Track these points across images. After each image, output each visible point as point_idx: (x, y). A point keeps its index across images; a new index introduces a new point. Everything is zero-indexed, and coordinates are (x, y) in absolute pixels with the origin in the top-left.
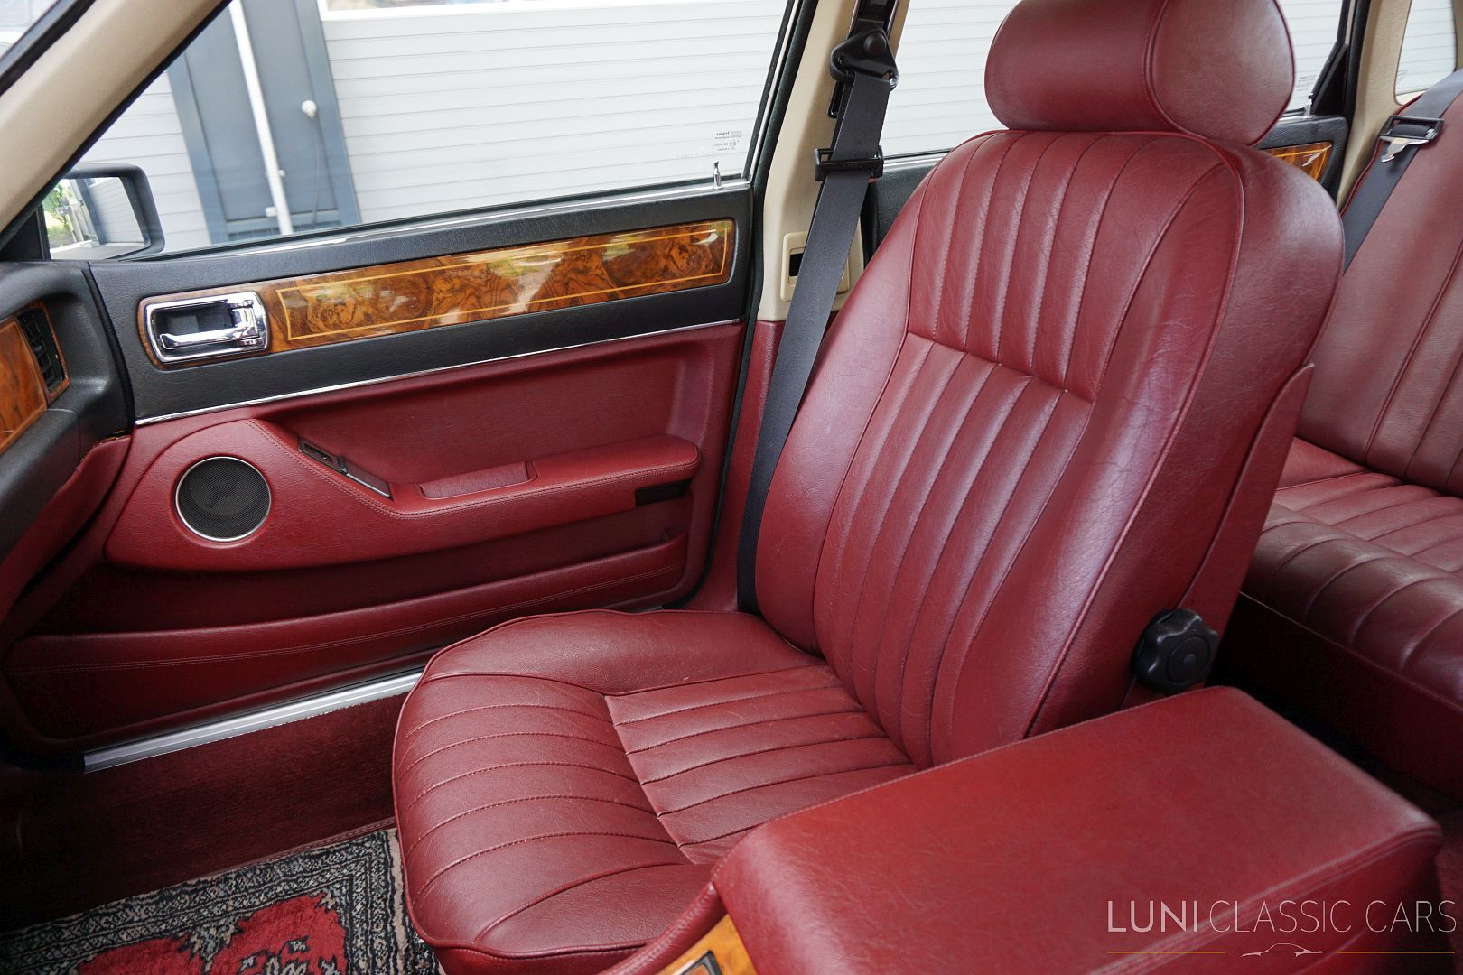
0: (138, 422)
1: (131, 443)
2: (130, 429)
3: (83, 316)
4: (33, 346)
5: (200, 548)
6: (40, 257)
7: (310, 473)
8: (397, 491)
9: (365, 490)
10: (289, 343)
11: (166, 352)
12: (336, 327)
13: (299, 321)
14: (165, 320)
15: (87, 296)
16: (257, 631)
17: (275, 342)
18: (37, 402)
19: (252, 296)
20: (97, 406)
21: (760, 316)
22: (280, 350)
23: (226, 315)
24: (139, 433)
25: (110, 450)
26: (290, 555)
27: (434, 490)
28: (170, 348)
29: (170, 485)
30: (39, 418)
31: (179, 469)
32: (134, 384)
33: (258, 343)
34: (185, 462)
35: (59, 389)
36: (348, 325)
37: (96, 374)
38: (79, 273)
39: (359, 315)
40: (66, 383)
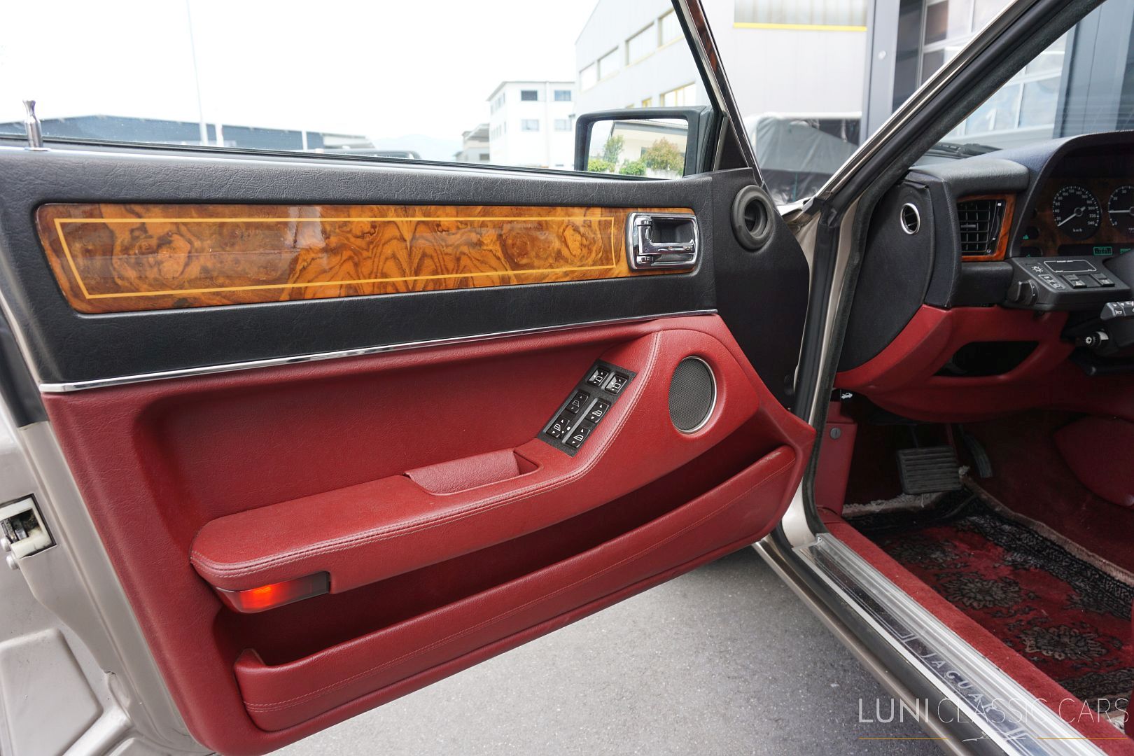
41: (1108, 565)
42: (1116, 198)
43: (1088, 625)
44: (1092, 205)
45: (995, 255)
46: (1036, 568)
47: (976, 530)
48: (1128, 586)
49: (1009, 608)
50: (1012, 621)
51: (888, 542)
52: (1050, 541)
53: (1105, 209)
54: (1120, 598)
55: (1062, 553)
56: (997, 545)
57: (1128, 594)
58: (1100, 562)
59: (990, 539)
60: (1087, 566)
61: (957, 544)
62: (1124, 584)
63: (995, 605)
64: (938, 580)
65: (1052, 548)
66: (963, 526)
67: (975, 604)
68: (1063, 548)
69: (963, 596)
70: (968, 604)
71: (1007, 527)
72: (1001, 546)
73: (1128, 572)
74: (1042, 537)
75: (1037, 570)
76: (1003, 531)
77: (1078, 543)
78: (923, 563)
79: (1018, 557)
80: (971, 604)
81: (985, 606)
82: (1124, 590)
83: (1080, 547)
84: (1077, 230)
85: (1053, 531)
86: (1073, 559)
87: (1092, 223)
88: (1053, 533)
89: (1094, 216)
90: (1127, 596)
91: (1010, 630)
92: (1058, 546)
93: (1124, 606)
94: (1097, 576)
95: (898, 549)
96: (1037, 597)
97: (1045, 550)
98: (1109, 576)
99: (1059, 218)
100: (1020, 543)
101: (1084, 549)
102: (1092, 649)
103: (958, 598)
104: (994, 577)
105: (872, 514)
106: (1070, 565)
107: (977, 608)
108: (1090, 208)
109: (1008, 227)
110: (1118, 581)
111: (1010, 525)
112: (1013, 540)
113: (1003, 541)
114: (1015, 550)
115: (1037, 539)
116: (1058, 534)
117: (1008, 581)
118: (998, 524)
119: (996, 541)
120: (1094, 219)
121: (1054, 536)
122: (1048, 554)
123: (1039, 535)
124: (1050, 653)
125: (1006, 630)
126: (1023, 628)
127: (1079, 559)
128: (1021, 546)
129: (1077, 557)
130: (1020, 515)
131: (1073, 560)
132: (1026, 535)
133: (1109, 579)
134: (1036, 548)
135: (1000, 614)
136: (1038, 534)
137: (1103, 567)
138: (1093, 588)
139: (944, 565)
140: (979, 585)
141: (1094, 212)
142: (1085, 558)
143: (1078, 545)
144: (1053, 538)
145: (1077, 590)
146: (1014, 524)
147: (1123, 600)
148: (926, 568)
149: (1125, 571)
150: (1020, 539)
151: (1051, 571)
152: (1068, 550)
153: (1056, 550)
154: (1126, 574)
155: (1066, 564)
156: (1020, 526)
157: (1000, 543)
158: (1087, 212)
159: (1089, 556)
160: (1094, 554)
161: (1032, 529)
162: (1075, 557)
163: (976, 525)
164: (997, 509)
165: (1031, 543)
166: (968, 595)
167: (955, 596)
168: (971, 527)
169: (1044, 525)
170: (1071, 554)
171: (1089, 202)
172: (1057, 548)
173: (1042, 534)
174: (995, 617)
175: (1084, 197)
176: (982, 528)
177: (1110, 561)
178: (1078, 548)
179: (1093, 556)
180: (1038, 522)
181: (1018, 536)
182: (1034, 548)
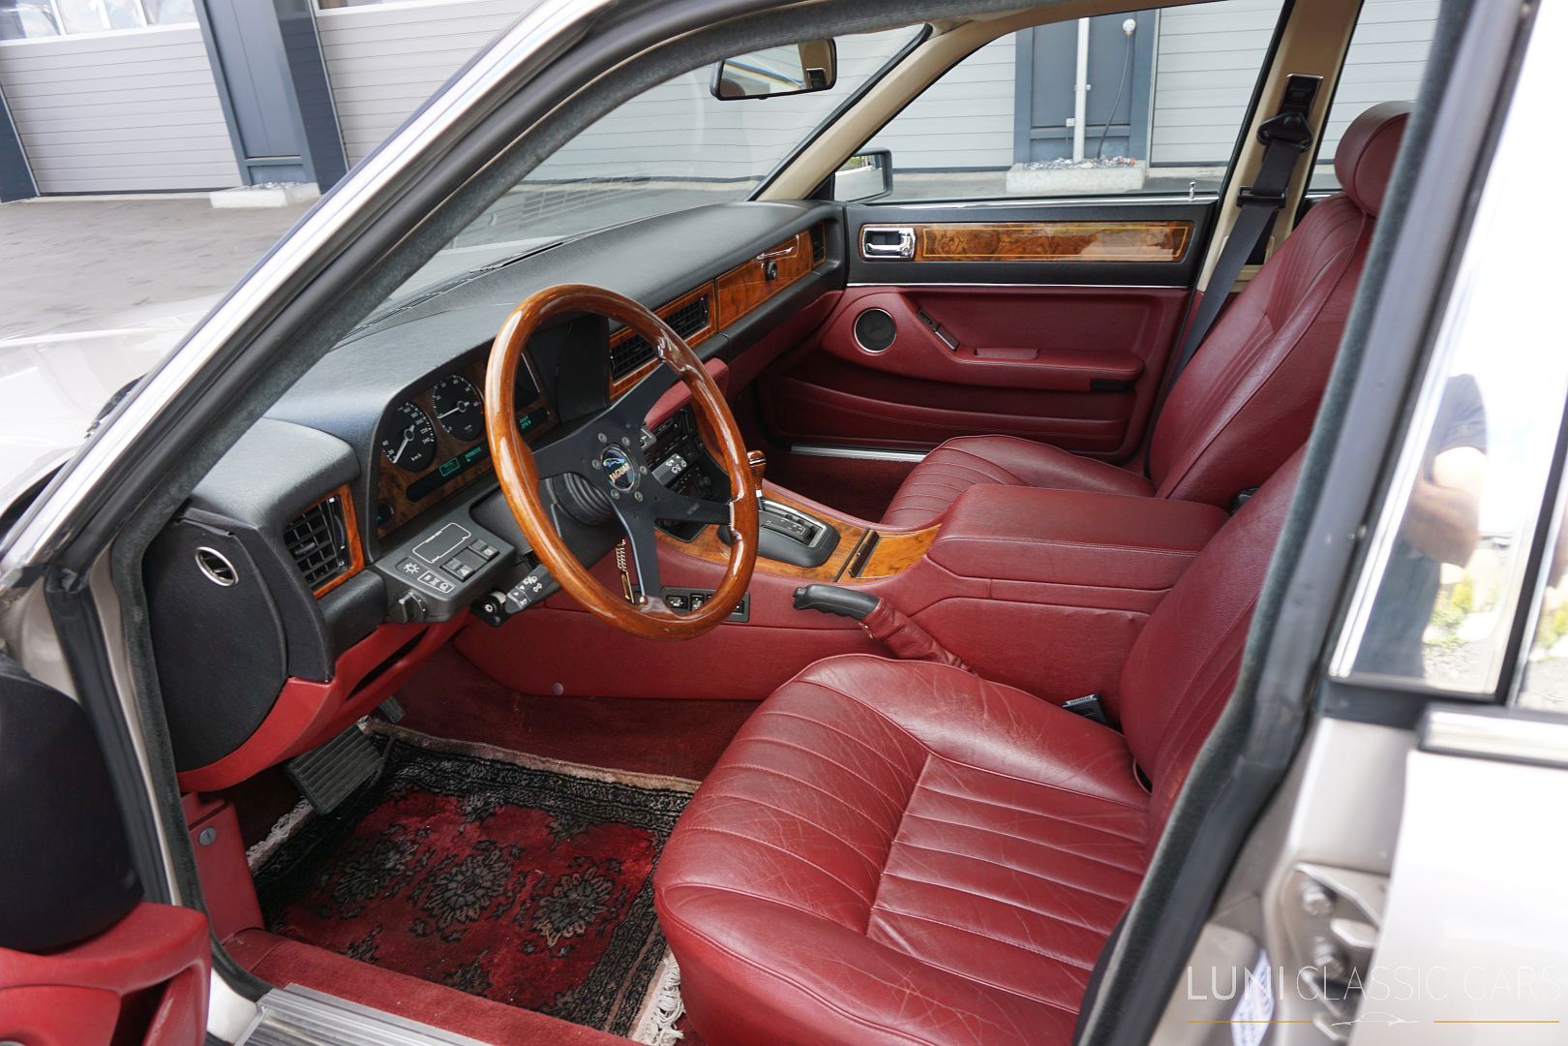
0: (849, 285)
1: (842, 294)
2: (844, 287)
3: (838, 229)
4: (813, 242)
5: (859, 352)
6: (828, 199)
7: (915, 326)
8: (959, 348)
9: (943, 342)
10: (924, 257)
11: (867, 253)
12: (947, 253)
13: (930, 247)
14: (872, 237)
15: (841, 221)
16: (876, 404)
17: (917, 256)
18: (807, 269)
19: (911, 231)
20: (834, 273)
21: (1198, 288)
22: (918, 260)
23: (896, 238)
24: (848, 290)
25: (833, 295)
26: (898, 367)
27: (981, 353)
28: (870, 251)
29: (853, 320)
30: (807, 274)
31: (859, 311)
32: (851, 266)
33: (909, 255)
34: (862, 308)
35: (818, 263)
36: (954, 253)
37: (837, 259)
38: (841, 208)
39: (960, 249)
40: (823, 261)
41: (565, 765)
42: (439, 398)
43: (583, 859)
44: (419, 417)
45: (352, 568)
46: (501, 806)
47: (416, 788)
48: (592, 780)
49: (505, 893)
50: (517, 910)
51: (325, 878)
52: (498, 761)
53: (434, 418)
54: (590, 798)
55: (516, 771)
56: (447, 796)
57: (595, 789)
58: (557, 765)
59: (437, 790)
60: (547, 775)
61: (405, 822)
62: (588, 779)
63: (490, 898)
64: (415, 903)
65: (504, 769)
66: (399, 791)
67: (471, 913)
68: (515, 765)
69: (453, 909)
70: (463, 918)
71: (446, 765)
72: (453, 795)
73: (587, 766)
74: (488, 760)
75: (504, 808)
76: (445, 771)
77: (527, 752)
78: (384, 888)
79: (475, 801)
80: (467, 916)
81: (482, 908)
82: (590, 787)
83: (531, 756)
84: (416, 457)
85: (495, 747)
86: (532, 773)
87: (427, 440)
88: (497, 751)
89: (425, 430)
90: (595, 793)
91: (521, 925)
92: (509, 764)
93: (598, 806)
94: (560, 782)
95: (341, 881)
96: (522, 850)
97: (498, 775)
98: (570, 776)
99: (391, 452)
100: (470, 780)
101: (535, 756)
102: (600, 889)
103: (449, 918)
104: (468, 851)
105: (282, 846)
106: (529, 783)
107: (475, 916)
108: (419, 422)
109: (355, 527)
110: (581, 779)
111: (449, 760)
112: (461, 780)
113: (452, 787)
114: (469, 792)
115: (485, 765)
116: (503, 749)
117: (484, 845)
118: (435, 765)
119: (444, 792)
120: (427, 435)
121: (500, 753)
122: (503, 778)
123: (485, 760)
124: (571, 929)
125: (517, 929)
126: (531, 912)
127: (534, 770)
128: (472, 783)
129: (533, 768)
130: (454, 741)
131: (530, 775)
132: (471, 767)
133: (572, 780)
134: (489, 778)
135: (501, 909)
136: (483, 759)
137: (562, 769)
138: (563, 799)
139: (408, 873)
140: (460, 877)
141: (423, 425)
142: (541, 766)
143: (528, 755)
144: (500, 756)
145: (551, 813)
146: (453, 757)
147: (594, 799)
148: (393, 895)
149: (583, 766)
150: (468, 776)
151: (516, 801)
152: (520, 765)
153: (509, 770)
154: (585, 768)
155: (527, 782)
156: (460, 758)
157: (449, 792)
158: (418, 428)
159: (543, 762)
160: (548, 759)
161: (475, 757)
162: (529, 769)
163: (413, 780)
164: (425, 745)
165: (481, 775)
166: (457, 906)
167: (444, 916)
168: (409, 786)
169: (485, 745)
170: (524, 768)
171: (414, 415)
172: (509, 767)
173: (487, 757)
174: (499, 917)
175: (406, 411)
176: (420, 780)
177: (565, 760)
178: (530, 758)
179: (547, 761)
180: (476, 744)
181: (464, 773)
182: (486, 779)
